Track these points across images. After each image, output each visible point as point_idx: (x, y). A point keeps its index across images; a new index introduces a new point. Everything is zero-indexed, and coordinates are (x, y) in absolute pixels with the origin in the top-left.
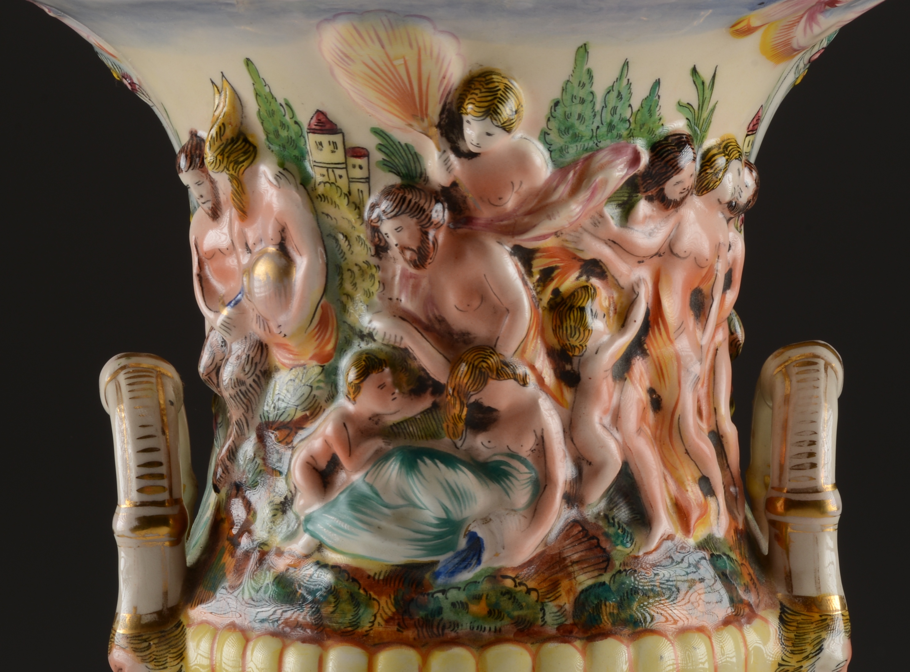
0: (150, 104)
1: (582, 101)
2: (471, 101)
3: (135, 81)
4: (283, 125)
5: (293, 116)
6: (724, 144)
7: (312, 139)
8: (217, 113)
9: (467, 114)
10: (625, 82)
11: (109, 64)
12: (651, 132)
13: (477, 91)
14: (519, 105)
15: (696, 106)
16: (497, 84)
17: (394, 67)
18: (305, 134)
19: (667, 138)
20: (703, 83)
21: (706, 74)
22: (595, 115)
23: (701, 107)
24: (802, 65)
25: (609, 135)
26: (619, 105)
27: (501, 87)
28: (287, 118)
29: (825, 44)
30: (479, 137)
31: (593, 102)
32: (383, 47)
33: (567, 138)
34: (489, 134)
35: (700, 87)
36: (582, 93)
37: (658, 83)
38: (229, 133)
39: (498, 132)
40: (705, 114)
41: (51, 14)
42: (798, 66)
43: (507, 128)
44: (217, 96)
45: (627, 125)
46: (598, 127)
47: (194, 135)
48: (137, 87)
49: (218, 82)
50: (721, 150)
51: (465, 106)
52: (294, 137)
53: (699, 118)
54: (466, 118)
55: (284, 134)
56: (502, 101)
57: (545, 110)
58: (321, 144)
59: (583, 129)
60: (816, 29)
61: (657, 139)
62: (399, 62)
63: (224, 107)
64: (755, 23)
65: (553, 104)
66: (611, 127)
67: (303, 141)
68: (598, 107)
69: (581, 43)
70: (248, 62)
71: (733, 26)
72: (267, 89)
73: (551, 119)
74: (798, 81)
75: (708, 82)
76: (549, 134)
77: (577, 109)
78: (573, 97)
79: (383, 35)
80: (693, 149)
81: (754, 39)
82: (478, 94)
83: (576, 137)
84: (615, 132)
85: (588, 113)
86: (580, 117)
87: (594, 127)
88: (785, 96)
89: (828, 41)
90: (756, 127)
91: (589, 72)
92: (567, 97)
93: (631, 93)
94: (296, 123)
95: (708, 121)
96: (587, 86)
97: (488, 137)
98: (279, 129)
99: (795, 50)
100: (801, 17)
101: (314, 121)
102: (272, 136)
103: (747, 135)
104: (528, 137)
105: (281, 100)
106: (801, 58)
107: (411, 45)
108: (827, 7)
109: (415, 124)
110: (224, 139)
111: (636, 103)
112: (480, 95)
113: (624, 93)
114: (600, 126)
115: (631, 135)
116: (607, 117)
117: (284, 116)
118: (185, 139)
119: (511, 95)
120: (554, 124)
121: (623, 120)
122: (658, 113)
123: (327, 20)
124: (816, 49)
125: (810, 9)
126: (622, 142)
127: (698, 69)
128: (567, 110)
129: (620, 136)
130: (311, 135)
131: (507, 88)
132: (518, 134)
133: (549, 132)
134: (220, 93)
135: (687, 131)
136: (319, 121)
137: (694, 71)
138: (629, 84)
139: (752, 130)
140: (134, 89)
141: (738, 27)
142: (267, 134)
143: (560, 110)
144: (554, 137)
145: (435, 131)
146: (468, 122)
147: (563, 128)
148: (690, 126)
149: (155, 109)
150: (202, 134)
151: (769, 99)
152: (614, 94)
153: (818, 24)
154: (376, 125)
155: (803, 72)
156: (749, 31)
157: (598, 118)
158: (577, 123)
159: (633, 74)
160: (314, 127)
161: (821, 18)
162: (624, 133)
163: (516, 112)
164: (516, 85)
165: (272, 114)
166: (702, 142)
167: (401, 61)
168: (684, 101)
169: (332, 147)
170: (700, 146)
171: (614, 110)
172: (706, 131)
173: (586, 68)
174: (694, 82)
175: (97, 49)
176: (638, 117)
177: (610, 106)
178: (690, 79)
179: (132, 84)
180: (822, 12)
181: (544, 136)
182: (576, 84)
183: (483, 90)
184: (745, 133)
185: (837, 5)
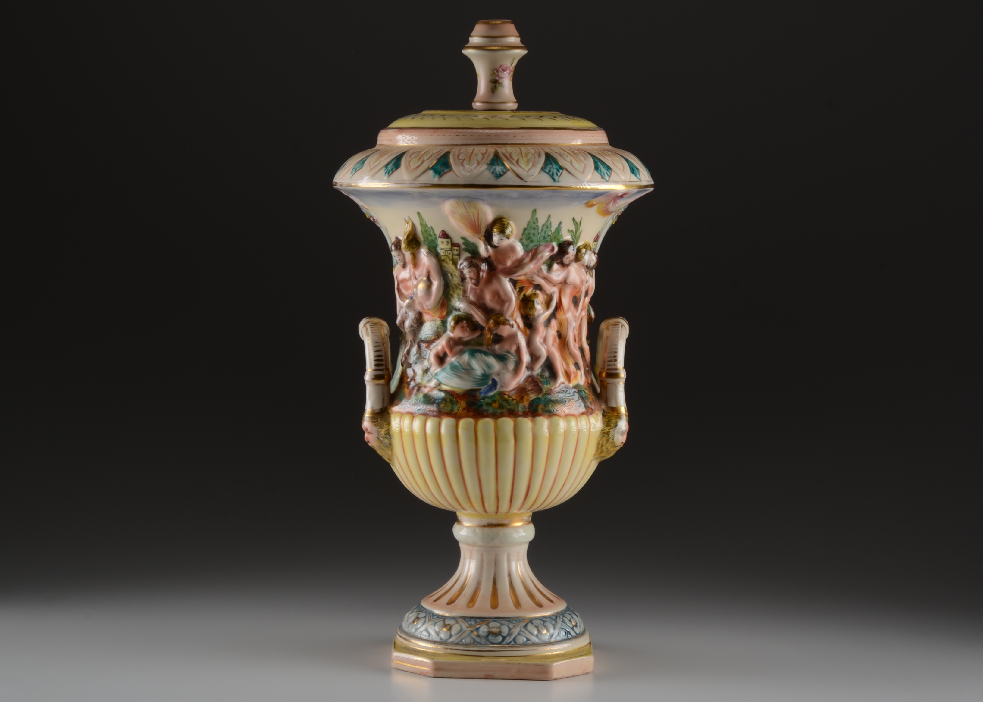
0: (380, 227)
1: (534, 229)
2: (496, 228)
3: (375, 218)
4: (430, 235)
5: (433, 232)
6: (585, 245)
7: (440, 241)
8: (406, 231)
9: (494, 232)
10: (549, 222)
11: (365, 212)
12: (558, 240)
13: (498, 225)
14: (512, 230)
15: (574, 231)
16: (505, 222)
17: (469, 216)
18: (438, 238)
19: (564, 242)
20: (577, 223)
21: (578, 220)
22: (539, 234)
23: (576, 231)
24: (614, 217)
25: (544, 241)
26: (547, 230)
27: (506, 223)
28: (431, 233)
29: (623, 210)
30: (498, 240)
31: (538, 229)
32: (466, 209)
33: (529, 241)
34: (502, 239)
35: (576, 224)
36: (534, 226)
37: (560, 223)
38: (410, 238)
39: (505, 239)
40: (578, 234)
41: (345, 194)
42: (613, 218)
43: (508, 237)
44: (407, 224)
45: (550, 237)
46: (540, 238)
47: (397, 238)
48: (376, 221)
49: (407, 220)
50: (584, 247)
51: (494, 230)
52: (434, 239)
53: (576, 235)
54: (494, 234)
55: (430, 238)
56: (506, 228)
57: (521, 231)
58: (443, 242)
59: (534, 238)
60: (617, 205)
61: (561, 242)
62: (471, 214)
63: (409, 228)
64: (594, 203)
65: (524, 230)
66: (544, 238)
67: (436, 240)
68: (540, 231)
69: (533, 209)
70: (418, 213)
71: (587, 204)
72: (425, 223)
73: (524, 235)
74: (614, 223)
75: (578, 222)
76: (522, 240)
77: (533, 231)
78: (531, 227)
79: (466, 204)
80: (573, 246)
81: (594, 209)
82: (498, 226)
83: (532, 241)
84: (546, 240)
85: (536, 233)
86: (534, 234)
87: (538, 238)
88: (609, 228)
89: (624, 209)
90: (597, 239)
91: (537, 219)
92: (529, 227)
93: (551, 226)
94: (435, 234)
95: (579, 237)
96: (536, 224)
97: (501, 240)
98: (428, 236)
99: (610, 212)
100: (611, 201)
101: (441, 234)
102: (426, 239)
103: (594, 242)
104: (515, 241)
105: (429, 226)
106: (614, 215)
107: (475, 208)
108: (620, 198)
109: (476, 235)
110: (409, 239)
111: (553, 229)
112: (499, 226)
113: (549, 226)
114: (541, 237)
115: (551, 241)
116: (543, 234)
117: (430, 232)
118: (393, 240)
119: (509, 226)
120: (524, 237)
121: (549, 236)
122: (561, 233)
123: (447, 199)
124: (619, 212)
125: (614, 198)
126: (548, 243)
127: (575, 218)
128: (529, 231)
129: (547, 241)
130: (440, 239)
131: (508, 224)
132: (512, 240)
133: (523, 239)
134: (408, 223)
135: (571, 240)
136: (443, 234)
137: (574, 219)
138: (551, 223)
139: (596, 240)
140: (374, 221)
141: (589, 204)
142: (424, 238)
143: (526, 232)
144: (524, 241)
145: (483, 238)
146: (495, 235)
147: (527, 238)
148: (572, 238)
149: (382, 229)
150: (401, 238)
151: (602, 229)
152: (545, 226)
153: (617, 203)
154: (463, 236)
155: (615, 219)
156: (592, 205)
157: (540, 235)
158: (532, 236)
159: (552, 220)
160: (441, 236)
161: (618, 201)
162: (549, 240)
163: (511, 232)
164: (511, 223)
165: (426, 231)
166: (577, 243)
167: (472, 214)
168: (570, 229)
169: (447, 243)
170: (576, 245)
171: (545, 232)
172: (578, 240)
173: (535, 217)
174: (574, 223)
175: (361, 207)
176: (554, 235)
177: (544, 230)
178: (572, 222)
179: (374, 219)
180: (619, 199)
181: (521, 241)
182: (532, 223)
183: (500, 224)
184: (593, 241)
185: (624, 197)
